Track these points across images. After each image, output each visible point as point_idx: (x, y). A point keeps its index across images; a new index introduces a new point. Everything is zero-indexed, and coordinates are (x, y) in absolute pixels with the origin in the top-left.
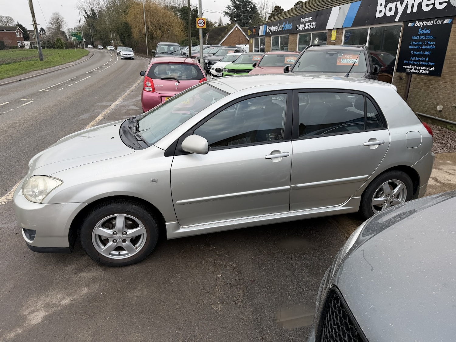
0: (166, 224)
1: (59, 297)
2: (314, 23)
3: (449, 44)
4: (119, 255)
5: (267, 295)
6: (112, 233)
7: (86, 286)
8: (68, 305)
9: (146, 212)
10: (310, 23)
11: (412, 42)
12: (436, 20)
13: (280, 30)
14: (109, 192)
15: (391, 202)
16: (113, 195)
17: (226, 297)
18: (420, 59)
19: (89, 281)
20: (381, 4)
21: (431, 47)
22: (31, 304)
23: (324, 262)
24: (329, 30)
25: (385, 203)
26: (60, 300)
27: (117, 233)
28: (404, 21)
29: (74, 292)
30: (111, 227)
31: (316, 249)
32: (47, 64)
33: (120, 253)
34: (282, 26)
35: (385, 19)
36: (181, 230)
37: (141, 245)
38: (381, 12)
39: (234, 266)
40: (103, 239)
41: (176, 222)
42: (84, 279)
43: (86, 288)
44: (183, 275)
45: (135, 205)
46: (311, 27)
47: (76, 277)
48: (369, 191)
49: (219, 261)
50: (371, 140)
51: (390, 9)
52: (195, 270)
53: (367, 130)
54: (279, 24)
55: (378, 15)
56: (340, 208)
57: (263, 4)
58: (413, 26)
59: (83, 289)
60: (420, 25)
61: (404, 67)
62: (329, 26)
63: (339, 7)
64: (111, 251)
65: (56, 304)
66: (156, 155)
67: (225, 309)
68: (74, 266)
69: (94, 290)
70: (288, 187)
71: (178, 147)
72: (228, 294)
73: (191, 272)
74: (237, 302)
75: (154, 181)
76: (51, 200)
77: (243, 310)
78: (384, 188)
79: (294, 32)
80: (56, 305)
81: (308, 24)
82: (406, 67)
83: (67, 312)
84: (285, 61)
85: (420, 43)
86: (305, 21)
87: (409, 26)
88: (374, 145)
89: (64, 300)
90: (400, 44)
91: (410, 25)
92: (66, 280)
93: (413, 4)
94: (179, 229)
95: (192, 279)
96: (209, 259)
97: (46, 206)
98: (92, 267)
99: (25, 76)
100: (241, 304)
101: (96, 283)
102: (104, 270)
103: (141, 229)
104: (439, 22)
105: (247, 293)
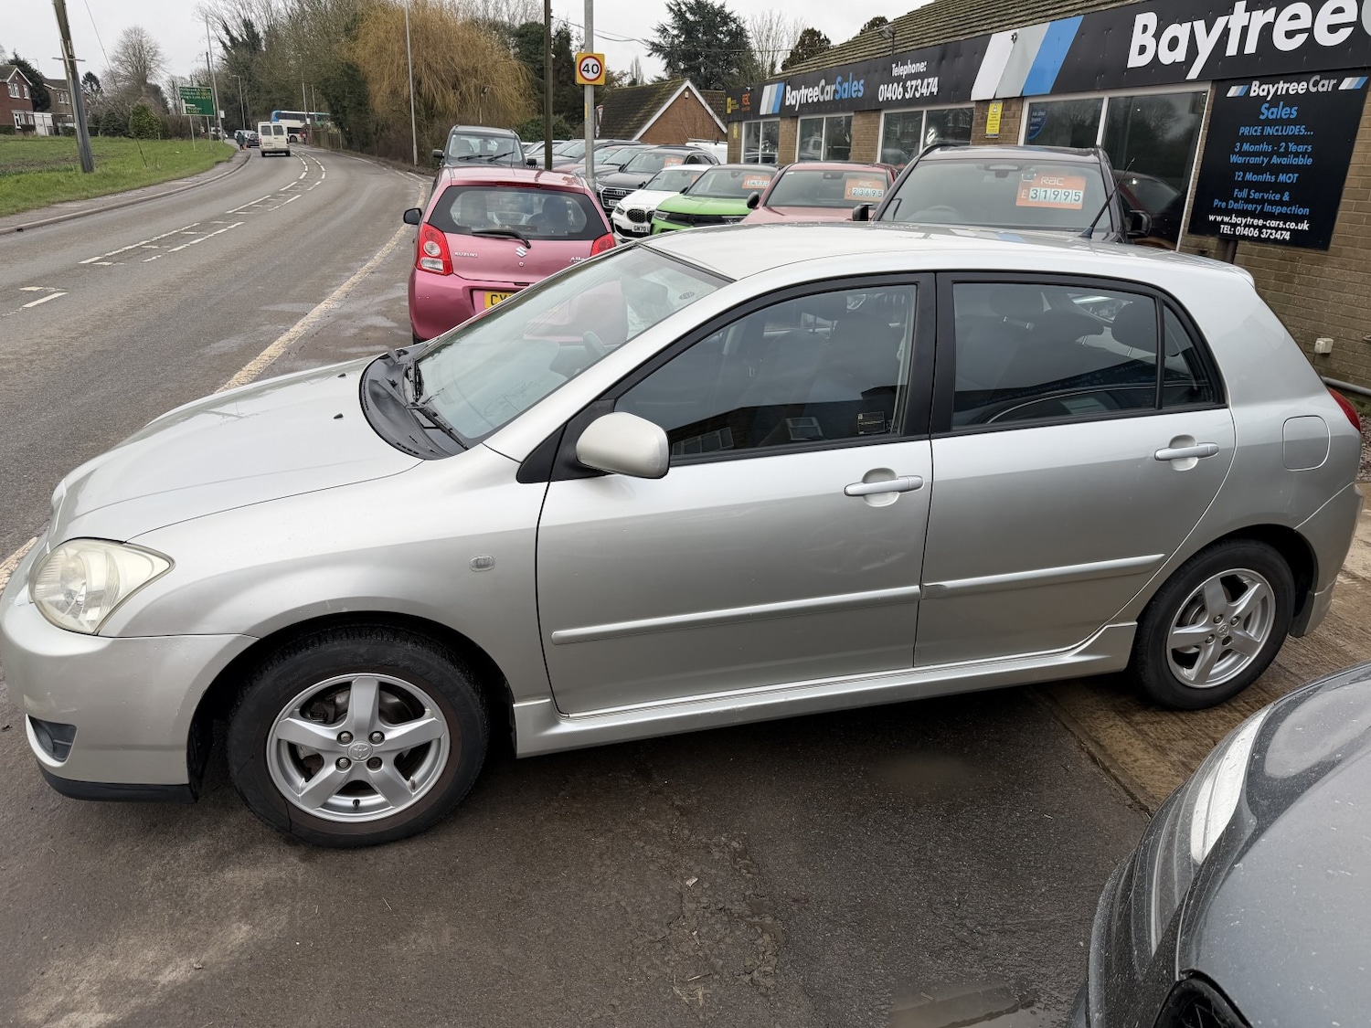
0: (514, 705)
1: (150, 955)
2: (934, 81)
3: (1354, 153)
4: (357, 808)
5: (854, 949)
6: (335, 738)
7: (246, 915)
8: (184, 984)
9: (451, 667)
10: (919, 81)
11: (1238, 144)
12: (1317, 77)
13: (827, 98)
14: (330, 601)
15: (1228, 639)
16: (345, 610)
17: (719, 956)
18: (1263, 196)
19: (256, 900)
20: (1145, 28)
21: (1300, 161)
22: (54, 983)
23: (1026, 836)
24: (977, 102)
25: (1207, 642)
26: (155, 967)
27: (351, 737)
28: (1214, 81)
29: (204, 937)
30: (331, 718)
31: (996, 792)
32: (105, 182)
33: (357, 802)
34: (833, 87)
35: (1157, 73)
36: (566, 727)
37: (428, 775)
38: (1142, 49)
39: (734, 848)
40: (302, 757)
41: (549, 700)
42: (239, 890)
43: (246, 923)
44: (569, 878)
45: (415, 642)
46: (924, 91)
47: (211, 883)
48: (1163, 605)
49: (686, 832)
50: (1178, 440)
51: (1173, 44)
52: (608, 862)
53: (1164, 409)
54: (823, 82)
55: (1135, 61)
56: (1069, 658)
57: (768, 23)
58: (1242, 95)
59: (235, 926)
60: (1265, 93)
61: (1212, 218)
62: (981, 90)
63: (1012, 32)
64: (330, 796)
65: (140, 982)
66: (489, 479)
67: (720, 1000)
68: (200, 845)
69: (273, 933)
70: (915, 589)
71: (565, 452)
72: (724, 947)
73: (596, 868)
74: (755, 974)
75: (480, 565)
76: (129, 624)
77: (779, 1005)
78: (1208, 595)
79: (869, 106)
80: (143, 988)
81: (914, 83)
82: (1219, 219)
83: (179, 1012)
84: (848, 192)
85: (1265, 147)
86: (905, 73)
87: (1230, 94)
88: (1184, 457)
89: (170, 968)
90: (1203, 149)
91: (1234, 91)
92: (175, 896)
93: (1245, 30)
94: (555, 723)
95: (601, 895)
96: (650, 822)
97: (113, 642)
98: (263, 850)
99: (35, 216)
100: (770, 982)
101: (277, 906)
102: (303, 860)
103: (431, 722)
104: (1326, 85)
105: (787, 942)
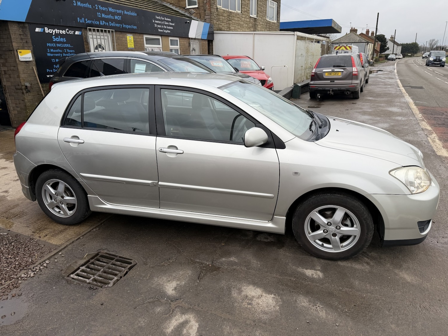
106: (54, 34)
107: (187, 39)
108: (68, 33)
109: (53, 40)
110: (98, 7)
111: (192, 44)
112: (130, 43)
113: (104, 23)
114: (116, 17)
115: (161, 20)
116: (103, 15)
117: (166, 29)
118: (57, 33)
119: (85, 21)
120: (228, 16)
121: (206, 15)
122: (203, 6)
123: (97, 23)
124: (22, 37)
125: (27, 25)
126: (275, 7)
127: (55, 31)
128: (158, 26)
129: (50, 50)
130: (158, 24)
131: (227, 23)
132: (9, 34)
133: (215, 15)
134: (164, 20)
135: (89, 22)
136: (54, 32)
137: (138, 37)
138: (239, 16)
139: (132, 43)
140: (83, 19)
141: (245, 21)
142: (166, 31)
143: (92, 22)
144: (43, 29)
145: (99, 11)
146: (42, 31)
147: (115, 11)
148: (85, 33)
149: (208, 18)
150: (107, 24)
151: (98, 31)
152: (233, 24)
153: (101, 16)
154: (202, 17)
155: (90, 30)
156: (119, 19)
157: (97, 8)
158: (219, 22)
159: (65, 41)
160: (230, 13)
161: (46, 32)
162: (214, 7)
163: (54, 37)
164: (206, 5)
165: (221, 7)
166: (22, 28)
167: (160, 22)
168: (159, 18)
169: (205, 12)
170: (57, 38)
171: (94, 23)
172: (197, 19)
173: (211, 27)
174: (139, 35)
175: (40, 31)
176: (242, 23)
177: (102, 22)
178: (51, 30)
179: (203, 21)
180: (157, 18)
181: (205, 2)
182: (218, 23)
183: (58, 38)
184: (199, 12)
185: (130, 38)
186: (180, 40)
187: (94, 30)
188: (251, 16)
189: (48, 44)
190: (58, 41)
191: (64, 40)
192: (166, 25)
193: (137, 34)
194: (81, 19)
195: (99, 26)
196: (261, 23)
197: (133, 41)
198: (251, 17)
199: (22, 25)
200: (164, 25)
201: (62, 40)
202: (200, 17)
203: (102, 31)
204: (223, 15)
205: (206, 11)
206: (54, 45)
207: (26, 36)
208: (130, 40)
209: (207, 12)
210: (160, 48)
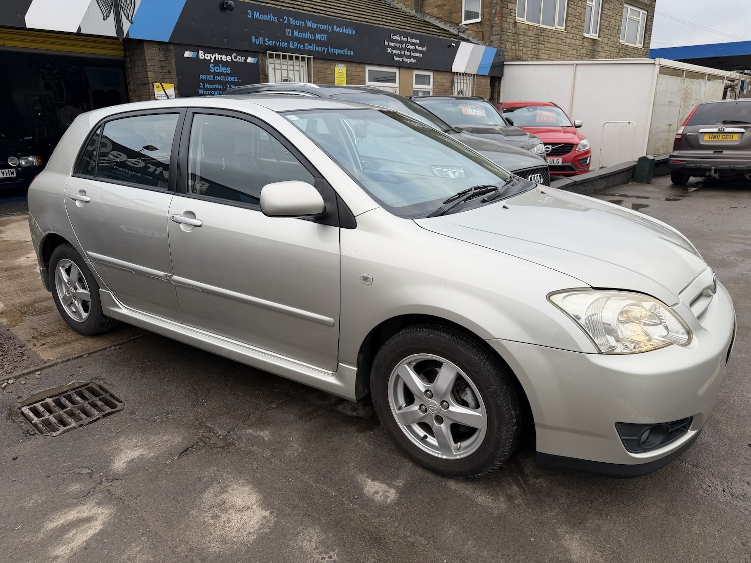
106: (212, 61)
107: (449, 74)
108: (235, 60)
109: (211, 70)
110: (289, 20)
111: (457, 82)
112: (339, 79)
113: (295, 45)
114: (318, 36)
115: (401, 42)
116: (296, 33)
117: (409, 57)
118: (217, 59)
119: (264, 42)
120: (535, 36)
121: (494, 33)
122: (489, 20)
123: (284, 44)
124: (163, 64)
125: (172, 47)
126: (640, 18)
127: (215, 56)
128: (394, 51)
129: (204, 85)
130: (393, 48)
131: (534, 47)
132: (145, 59)
133: (509, 34)
134: (407, 42)
135: (272, 43)
136: (213, 58)
137: (355, 68)
138: (560, 36)
139: (343, 79)
140: (261, 38)
141: (571, 45)
142: (409, 60)
143: (276, 44)
144: (196, 53)
145: (289, 25)
146: (195, 57)
147: (317, 26)
148: (262, 61)
149: (496, 39)
150: (301, 47)
151: (285, 57)
152: (546, 49)
153: (293, 33)
154: (485, 38)
155: (271, 56)
156: (323, 39)
157: (286, 22)
158: (517, 46)
159: (229, 72)
160: (542, 31)
161: (201, 57)
162: (509, 20)
163: (213, 65)
164: (495, 17)
165: (524, 19)
166: (164, 51)
167: (397, 45)
168: (398, 38)
169: (492, 28)
170: (216, 67)
171: (279, 44)
172: (478, 42)
173: (498, 54)
174: (357, 65)
175: (191, 56)
176: (566, 48)
177: (293, 44)
178: (208, 55)
179: (487, 44)
180: (394, 37)
181: (493, 11)
182: (514, 47)
183: (218, 68)
184: (481, 30)
185: (340, 71)
186: (435, 76)
187: (278, 56)
188: (586, 35)
189: (201, 76)
190: (219, 71)
191: (227, 70)
192: (409, 50)
193: (353, 64)
194: (257, 38)
195: (287, 50)
196: (607, 48)
197: (345, 76)
198: (585, 37)
199: (164, 47)
200: (405, 49)
201: (224, 70)
202: (483, 38)
203: (291, 57)
204: (526, 34)
205: (494, 28)
206: (210, 77)
207: (170, 62)
208: (341, 74)
209: (496, 28)
210: (394, 87)
